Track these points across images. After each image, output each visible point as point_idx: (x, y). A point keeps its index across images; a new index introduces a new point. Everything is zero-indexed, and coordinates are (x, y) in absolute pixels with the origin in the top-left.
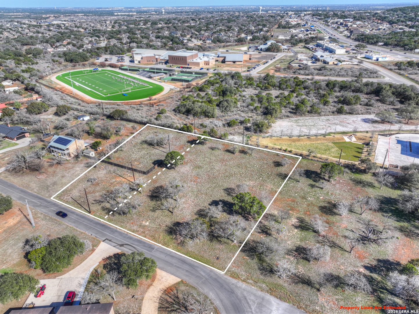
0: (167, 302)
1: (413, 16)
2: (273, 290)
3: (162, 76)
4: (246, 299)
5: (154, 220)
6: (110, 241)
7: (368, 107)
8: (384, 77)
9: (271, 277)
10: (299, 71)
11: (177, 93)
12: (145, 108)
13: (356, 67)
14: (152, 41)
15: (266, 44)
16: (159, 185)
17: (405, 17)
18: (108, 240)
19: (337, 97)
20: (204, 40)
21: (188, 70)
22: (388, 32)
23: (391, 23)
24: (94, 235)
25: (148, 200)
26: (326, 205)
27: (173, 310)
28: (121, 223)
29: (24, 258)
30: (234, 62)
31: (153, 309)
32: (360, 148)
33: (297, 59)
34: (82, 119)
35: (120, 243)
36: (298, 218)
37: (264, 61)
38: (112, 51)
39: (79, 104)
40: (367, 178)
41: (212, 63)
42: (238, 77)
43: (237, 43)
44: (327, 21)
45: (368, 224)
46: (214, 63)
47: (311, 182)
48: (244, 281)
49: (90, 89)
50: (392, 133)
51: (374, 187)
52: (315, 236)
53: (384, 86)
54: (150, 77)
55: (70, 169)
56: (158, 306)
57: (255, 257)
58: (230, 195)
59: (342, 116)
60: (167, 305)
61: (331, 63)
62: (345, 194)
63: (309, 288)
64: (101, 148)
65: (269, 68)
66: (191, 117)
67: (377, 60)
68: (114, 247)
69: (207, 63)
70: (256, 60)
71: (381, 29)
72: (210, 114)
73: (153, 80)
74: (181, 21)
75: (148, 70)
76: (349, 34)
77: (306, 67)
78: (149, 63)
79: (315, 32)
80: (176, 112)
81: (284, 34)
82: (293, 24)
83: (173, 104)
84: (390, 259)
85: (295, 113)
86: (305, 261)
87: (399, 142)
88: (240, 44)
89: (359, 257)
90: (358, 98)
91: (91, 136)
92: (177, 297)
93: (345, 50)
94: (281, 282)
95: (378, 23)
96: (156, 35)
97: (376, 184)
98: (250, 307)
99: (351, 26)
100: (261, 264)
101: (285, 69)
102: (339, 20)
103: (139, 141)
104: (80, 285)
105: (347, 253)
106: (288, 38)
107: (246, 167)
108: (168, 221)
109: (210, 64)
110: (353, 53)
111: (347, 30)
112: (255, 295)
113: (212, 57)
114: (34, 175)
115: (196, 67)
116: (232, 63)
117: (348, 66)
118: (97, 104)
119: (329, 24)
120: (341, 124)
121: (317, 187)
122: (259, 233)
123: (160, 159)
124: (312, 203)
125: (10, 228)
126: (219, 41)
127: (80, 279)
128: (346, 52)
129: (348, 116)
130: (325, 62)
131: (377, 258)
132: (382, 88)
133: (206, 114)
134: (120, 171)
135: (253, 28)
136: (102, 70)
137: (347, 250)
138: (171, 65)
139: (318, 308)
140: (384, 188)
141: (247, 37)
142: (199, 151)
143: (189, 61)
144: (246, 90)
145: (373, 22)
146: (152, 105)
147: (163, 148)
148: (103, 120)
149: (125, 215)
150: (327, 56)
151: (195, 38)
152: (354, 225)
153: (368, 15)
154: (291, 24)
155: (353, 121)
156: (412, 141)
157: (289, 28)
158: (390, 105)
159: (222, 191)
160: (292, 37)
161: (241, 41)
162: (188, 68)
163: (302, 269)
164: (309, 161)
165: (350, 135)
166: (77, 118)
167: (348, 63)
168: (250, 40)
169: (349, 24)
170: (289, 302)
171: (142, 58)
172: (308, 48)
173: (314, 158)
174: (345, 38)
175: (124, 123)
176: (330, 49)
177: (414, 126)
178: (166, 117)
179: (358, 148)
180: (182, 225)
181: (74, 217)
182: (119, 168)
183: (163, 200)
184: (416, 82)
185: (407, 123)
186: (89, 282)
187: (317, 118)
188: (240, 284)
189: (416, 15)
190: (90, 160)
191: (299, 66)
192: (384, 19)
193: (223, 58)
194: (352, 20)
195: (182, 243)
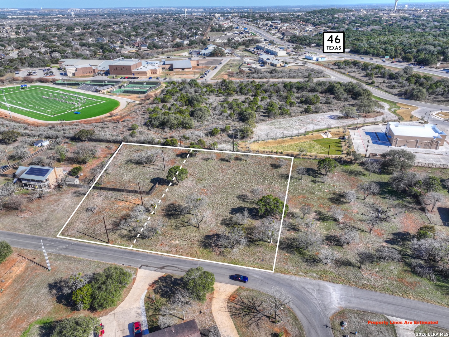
0: (236, 309)
1: (331, 18)
2: (323, 276)
3: (110, 89)
4: (305, 289)
5: (182, 238)
6: (147, 266)
7: (328, 105)
8: (330, 76)
9: (316, 265)
10: (252, 75)
11: (137, 106)
12: (111, 126)
13: (302, 68)
14: (77, 49)
15: (207, 48)
16: (169, 203)
17: (324, 19)
18: (144, 266)
19: (298, 98)
20: (138, 46)
21: (136, 80)
22: (315, 33)
23: (315, 24)
24: (127, 264)
25: (166, 219)
26: (333, 196)
27: (246, 315)
28: (149, 247)
29: (57, 304)
30: (183, 69)
31: (226, 318)
32: (338, 143)
33: (245, 63)
34: (40, 144)
35: (160, 266)
36: (315, 212)
37: (212, 66)
38: (32, 64)
39: (26, 128)
40: (355, 167)
41: (160, 71)
42: (195, 85)
43: (174, 48)
44: (256, 23)
45: (373, 206)
46: (161, 71)
47: (311, 178)
48: (296, 274)
49: (28, 110)
50: (359, 126)
51: (364, 175)
52: (336, 224)
53: (335, 85)
54: (97, 91)
55: (56, 201)
56: (229, 314)
57: (295, 252)
58: (245, 201)
59: (311, 116)
60: (238, 312)
61: (278, 65)
62: (344, 185)
63: (352, 268)
64: (82, 174)
65: (222, 74)
66: (167, 130)
67: (318, 60)
68: (155, 271)
69: (154, 72)
70: (204, 66)
71: (308, 30)
72: (187, 125)
73: (102, 94)
74: (101, 26)
75: (89, 82)
76: (282, 37)
77: (257, 71)
78: (85, 75)
79: (250, 35)
80: (148, 126)
81: (220, 37)
82: (226, 27)
83: (140, 118)
84: (401, 231)
85: (268, 117)
86: (338, 247)
87: (367, 133)
88: (179, 49)
89: (378, 235)
90: (317, 98)
91: (62, 163)
92: (243, 302)
93: (285, 52)
94: (326, 268)
95: (303, 25)
96: (80, 43)
97: (365, 172)
98: (312, 295)
99: (281, 28)
100: (303, 257)
101: (237, 73)
102: (267, 22)
103: (123, 161)
104: (140, 315)
105: (367, 233)
106: (226, 41)
107: (247, 173)
108: (198, 236)
109: (158, 73)
110: (294, 55)
111: (278, 32)
112: (311, 284)
113: (157, 65)
114: (14, 215)
115: (143, 77)
116: (180, 70)
117: (294, 67)
118: (50, 126)
119: (260, 26)
120: (312, 122)
121: (319, 182)
122: (288, 230)
123: (156, 177)
124: (321, 197)
125: (19, 277)
126: (156, 47)
127: (136, 309)
128: (287, 53)
129: (315, 115)
130: (272, 65)
131: (391, 232)
132: (334, 86)
133: (183, 126)
134: (118, 195)
135: (187, 32)
136: (32, 87)
137: (367, 231)
138: (114, 76)
139: (365, 282)
140: (372, 174)
141: (184, 41)
142: (194, 164)
143: (133, 70)
144: (210, 97)
145: (299, 24)
146: (117, 121)
147: (154, 165)
148: (67, 143)
150: (272, 59)
151: (127, 45)
152: (363, 210)
153: (292, 18)
154: (224, 27)
155: (322, 119)
156: (377, 131)
157: (223, 31)
158: (345, 101)
159: (236, 199)
160: (229, 40)
161: (178, 47)
162: (134, 78)
163: (338, 254)
164: (301, 160)
165: (324, 131)
166: (32, 144)
167: (293, 64)
168: (187, 45)
169: (279, 26)
170: (341, 283)
171: (76, 70)
172: (249, 51)
173: (304, 157)
174: (279, 40)
175: (94, 144)
176: (272, 52)
177: (373, 119)
178: (141, 133)
179: (337, 143)
180: (214, 237)
181: (92, 250)
182: (115, 192)
183: (181, 217)
184: (357, 79)
185: (365, 117)
186: (147, 310)
187: (289, 119)
188: (293, 278)
189: (333, 17)
190: (76, 189)
191: (249, 69)
192: (307, 21)
193: (169, 66)
194: (279, 22)
195: (222, 254)
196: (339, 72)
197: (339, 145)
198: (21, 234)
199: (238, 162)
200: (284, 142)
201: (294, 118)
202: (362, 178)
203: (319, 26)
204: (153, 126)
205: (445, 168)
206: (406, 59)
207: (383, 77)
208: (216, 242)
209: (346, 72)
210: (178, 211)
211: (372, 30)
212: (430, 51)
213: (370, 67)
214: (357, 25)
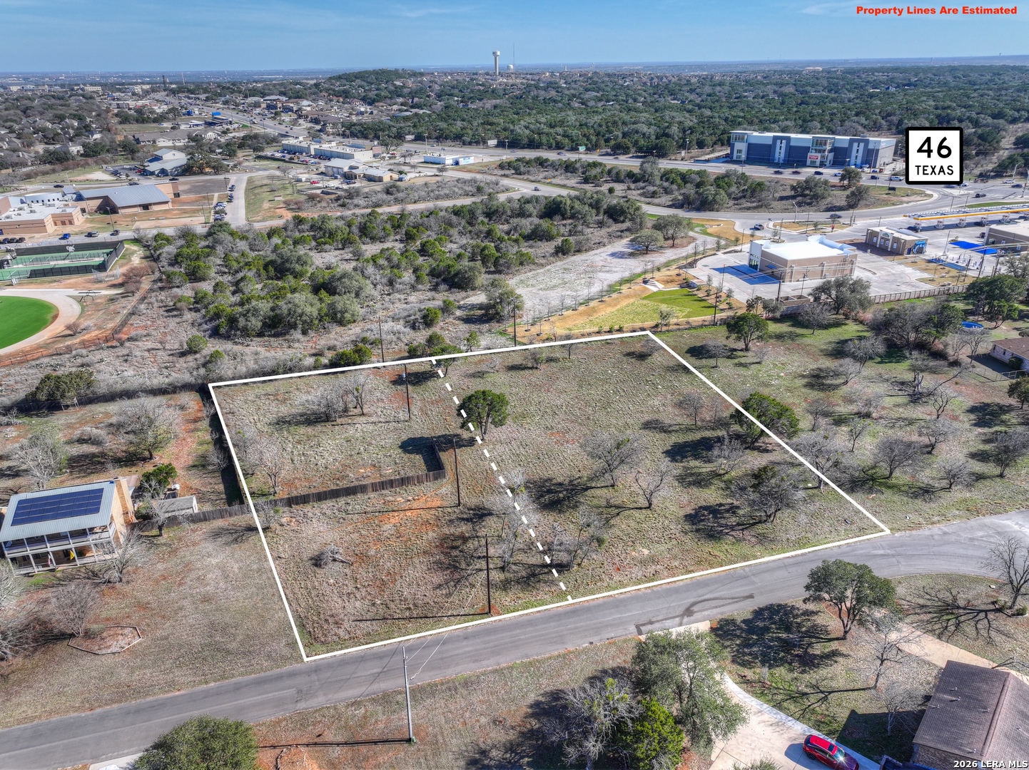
0: (929, 622)
1: (393, 88)
2: (973, 510)
6: (650, 622)
8: (518, 189)
9: (939, 497)
10: (350, 202)
11: (125, 301)
12: (105, 357)
13: (445, 179)
15: (159, 158)
18: (643, 625)
23: (367, 101)
24: (597, 638)
26: (805, 380)
27: (958, 625)
30: (146, 207)
32: (690, 295)
33: (300, 181)
35: (678, 612)
37: (217, 194)
40: (775, 327)
41: (79, 218)
46: (83, 217)
47: (729, 361)
48: (931, 523)
51: (803, 336)
55: (182, 574)
56: (931, 638)
57: (878, 488)
58: (670, 432)
60: (939, 626)
61: (386, 179)
62: (796, 358)
64: (177, 486)
67: (457, 163)
68: (680, 624)
69: (65, 220)
70: (195, 196)
71: (365, 112)
76: (318, 127)
77: (351, 195)
79: (235, 126)
80: (227, 337)
81: (162, 135)
86: (928, 456)
87: (722, 270)
89: (951, 419)
92: (923, 606)
93: (370, 153)
95: (344, 103)
97: (799, 331)
100: (901, 491)
101: (307, 202)
102: (252, 99)
103: (264, 428)
104: (780, 725)
108: (671, 524)
111: (300, 117)
112: (975, 529)
113: (59, 202)
114: (75, 656)
116: (139, 210)
117: (424, 179)
121: (750, 364)
123: (404, 437)
124: (788, 387)
128: (374, 156)
130: (370, 179)
133: (335, 318)
134: (356, 503)
145: (331, 100)
147: (363, 414)
148: (8, 424)
149: (576, 567)
150: (363, 167)
152: (878, 388)
154: (153, 112)
155: (602, 261)
157: (155, 121)
159: (647, 432)
160: (194, 139)
161: (61, 161)
165: (640, 281)
167: (416, 174)
169: (293, 106)
179: (686, 295)
180: (703, 515)
181: (468, 647)
182: (342, 501)
183: (582, 500)
184: (573, 188)
185: (673, 246)
186: (778, 706)
187: (542, 270)
188: (935, 530)
189: (396, 87)
190: (206, 527)
191: (323, 192)
192: (346, 95)
193: (98, 202)
194: (284, 99)
195: (762, 539)
196: (523, 179)
197: (695, 298)
198: (178, 693)
199: (553, 364)
200: (594, 310)
201: (549, 267)
202: (807, 341)
203: (381, 104)
204: (246, 333)
205: (898, 300)
206: (618, 149)
207: (618, 180)
208: (723, 521)
209: (539, 178)
210: (560, 492)
211: (495, 107)
212: (644, 134)
213: (578, 165)
214: (456, 98)
